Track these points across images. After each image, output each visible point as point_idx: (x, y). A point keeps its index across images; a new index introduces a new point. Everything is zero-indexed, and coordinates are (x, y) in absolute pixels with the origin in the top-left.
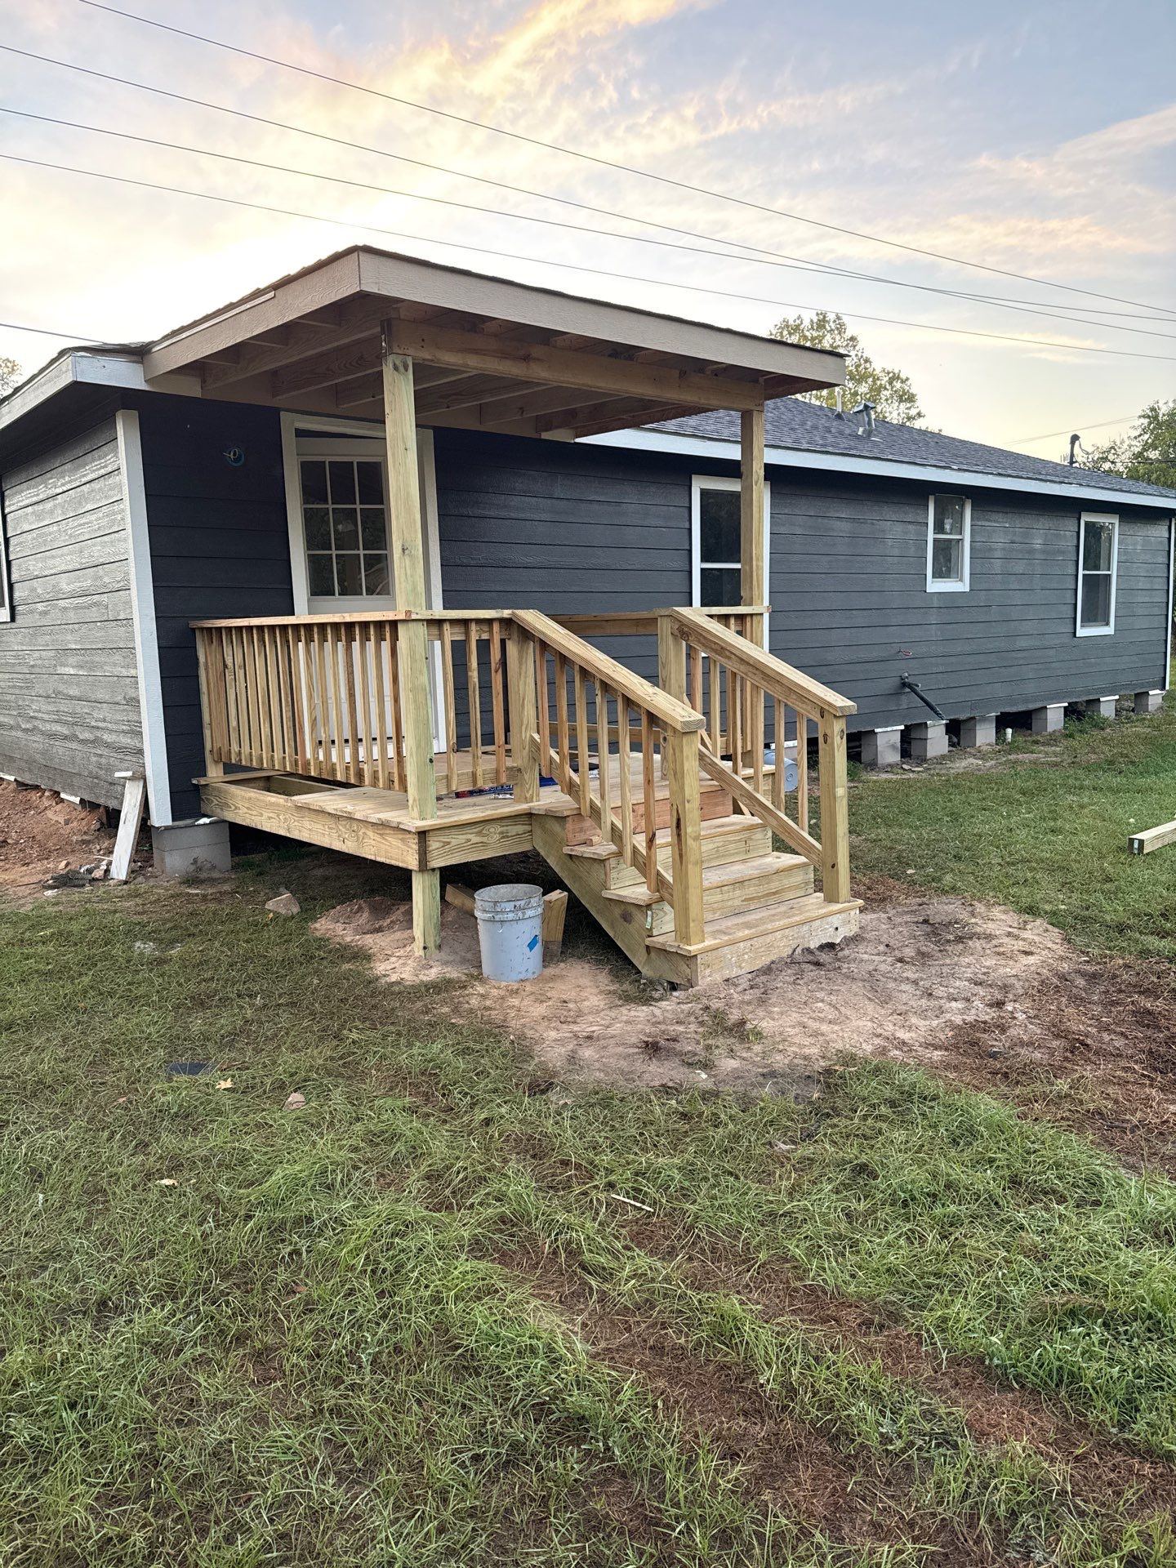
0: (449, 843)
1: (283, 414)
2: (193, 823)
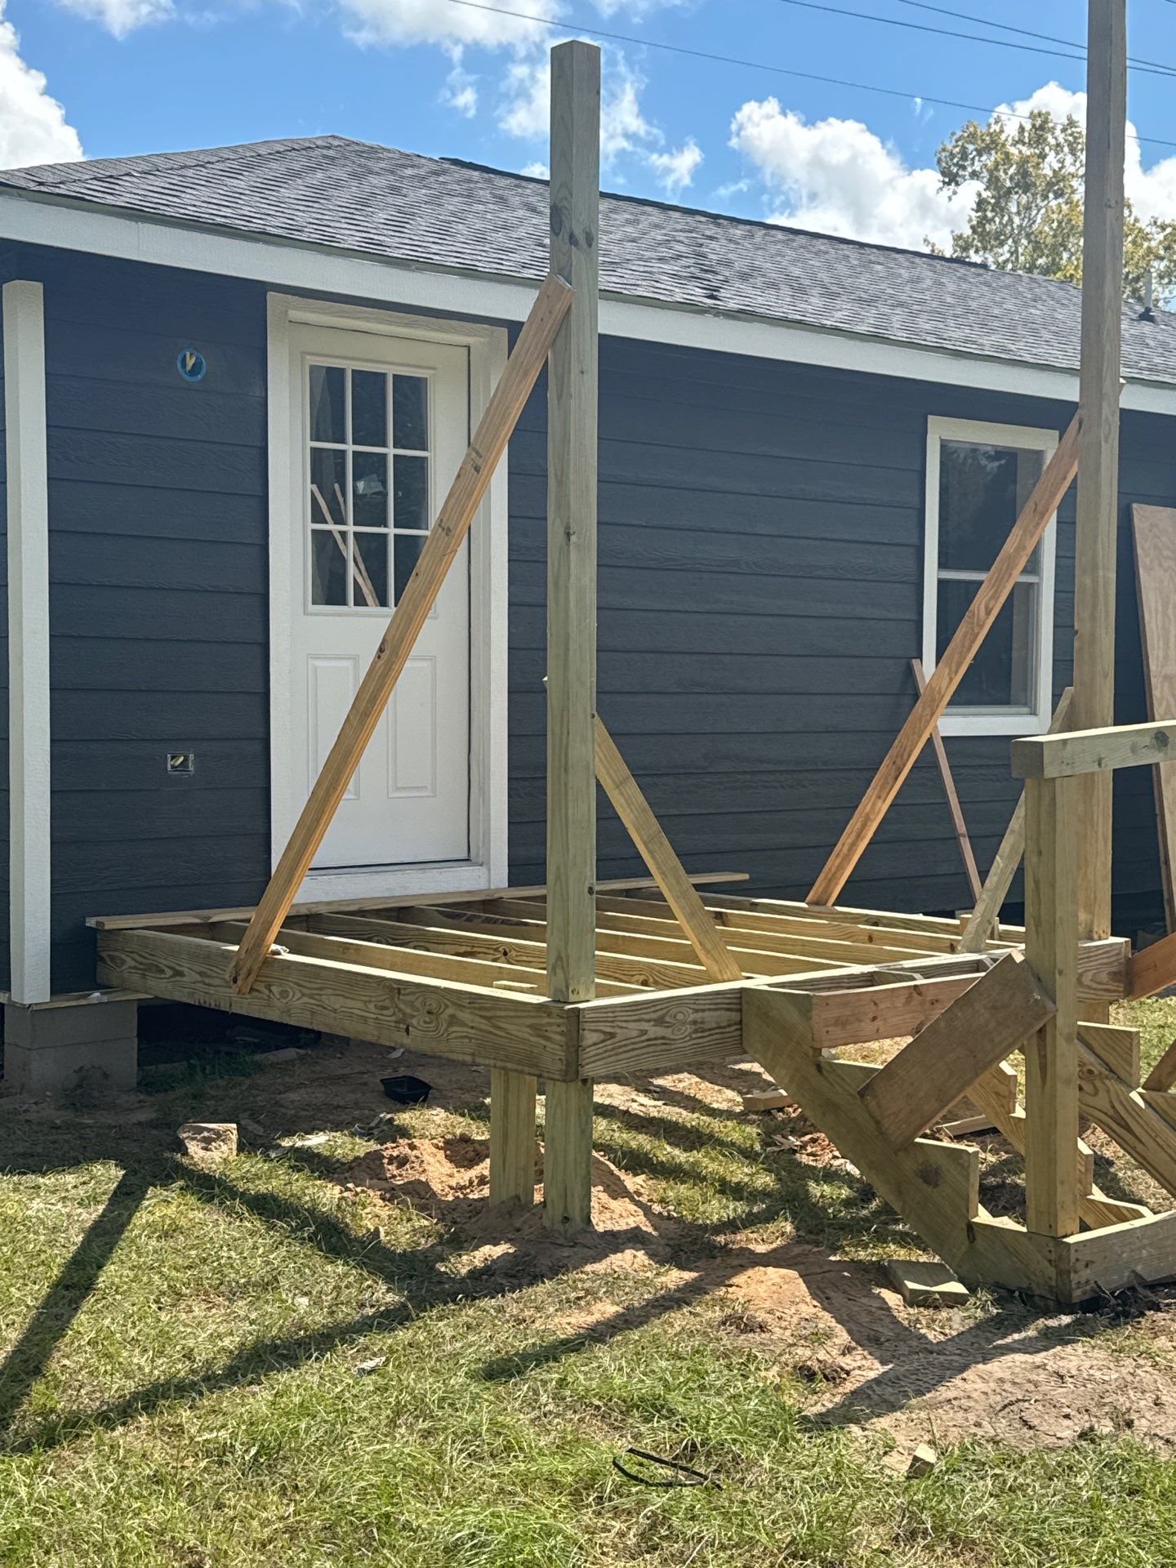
0: (612, 1035)
1: (271, 296)
2: (83, 1002)
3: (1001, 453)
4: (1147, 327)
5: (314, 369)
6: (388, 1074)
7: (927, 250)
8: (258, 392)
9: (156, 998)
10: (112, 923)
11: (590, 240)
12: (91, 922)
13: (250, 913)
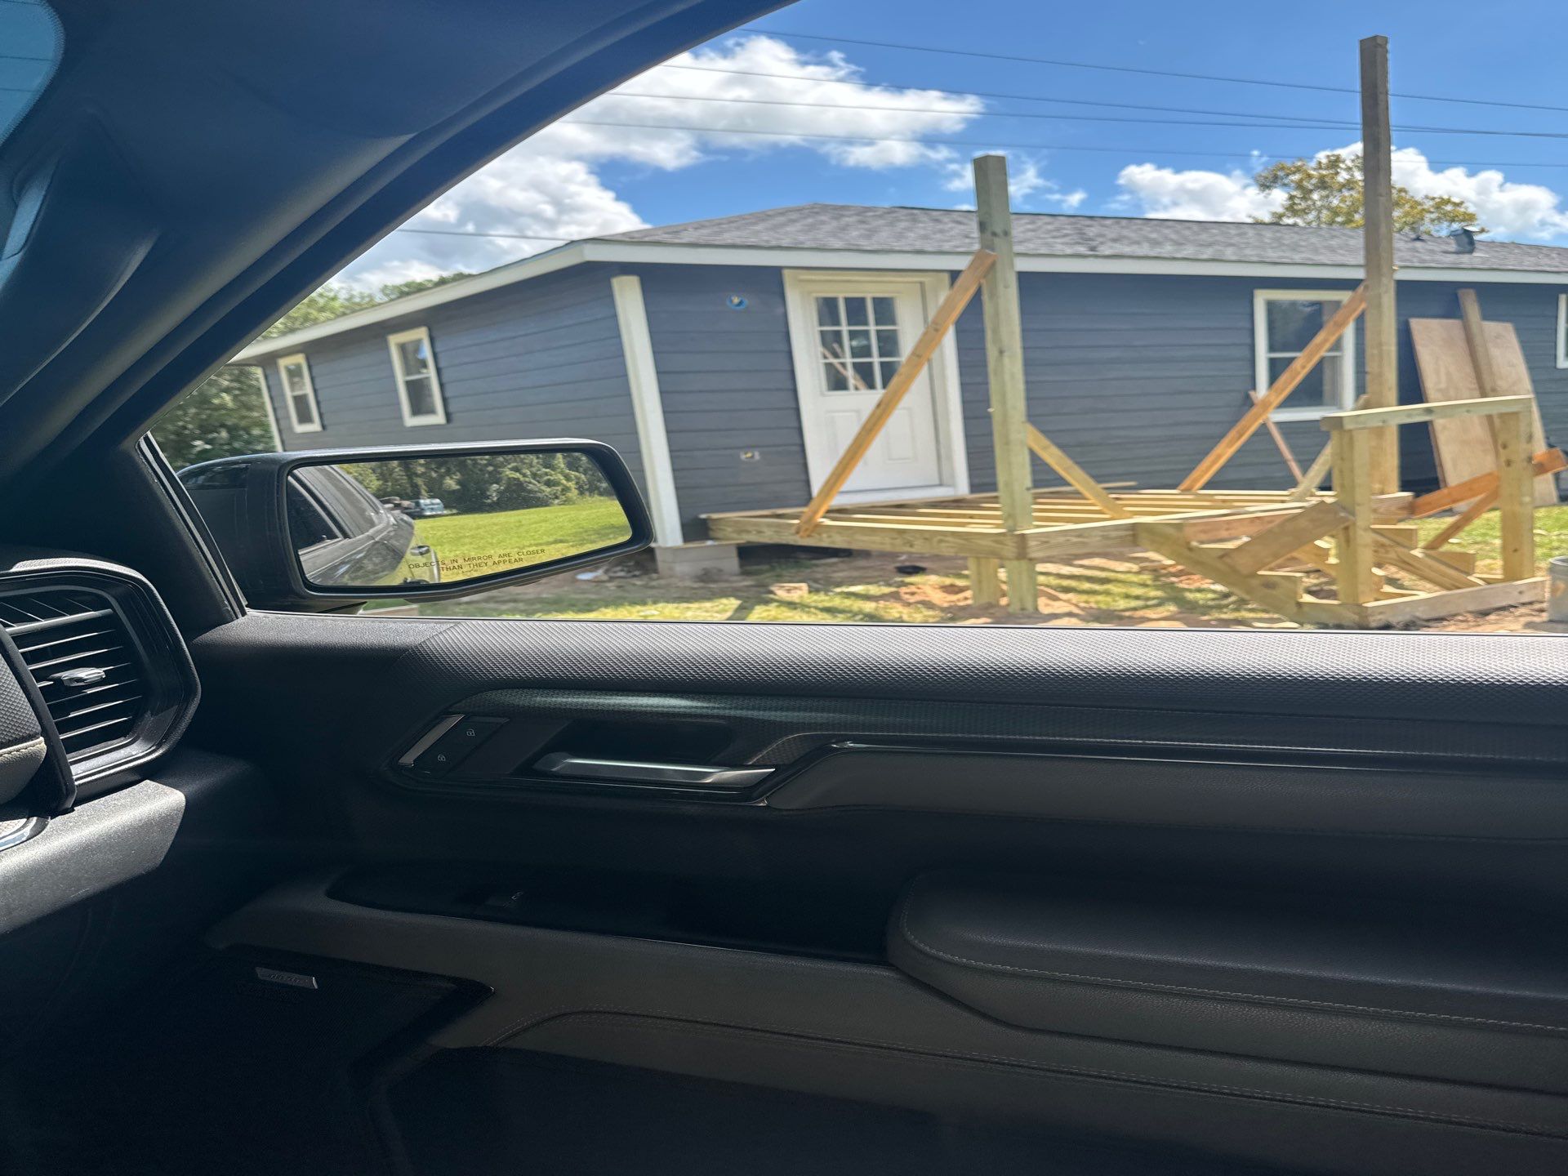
0: (1047, 542)
1: (786, 273)
2: (703, 545)
3: (1313, 304)
4: (1418, 244)
5: (817, 299)
6: (898, 565)
7: (1250, 221)
8: (780, 310)
9: (749, 542)
10: (715, 516)
11: (1006, 233)
12: (703, 516)
13: (805, 509)
